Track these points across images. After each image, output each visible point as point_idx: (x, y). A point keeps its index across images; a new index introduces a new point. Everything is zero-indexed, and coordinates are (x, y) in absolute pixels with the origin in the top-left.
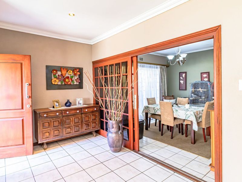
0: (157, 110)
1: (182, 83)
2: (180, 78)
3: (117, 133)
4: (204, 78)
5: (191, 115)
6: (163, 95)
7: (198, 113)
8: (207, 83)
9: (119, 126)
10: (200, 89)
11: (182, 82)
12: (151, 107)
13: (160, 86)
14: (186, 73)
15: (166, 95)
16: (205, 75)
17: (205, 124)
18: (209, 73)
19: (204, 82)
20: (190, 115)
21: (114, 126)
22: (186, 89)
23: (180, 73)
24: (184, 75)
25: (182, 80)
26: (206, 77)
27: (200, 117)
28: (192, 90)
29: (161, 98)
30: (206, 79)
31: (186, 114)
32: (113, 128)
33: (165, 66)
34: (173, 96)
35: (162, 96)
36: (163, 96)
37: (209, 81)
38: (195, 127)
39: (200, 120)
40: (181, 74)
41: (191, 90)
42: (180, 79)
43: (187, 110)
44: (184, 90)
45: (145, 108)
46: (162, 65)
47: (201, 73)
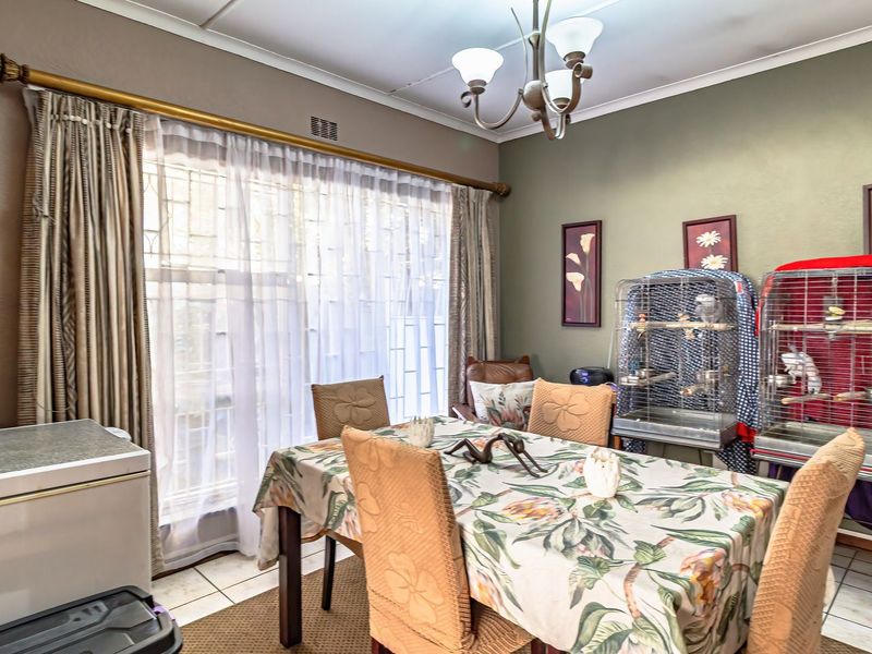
0: (343, 498)
1: (578, 287)
2: (565, 254)
4: (706, 252)
5: (642, 623)
6: (473, 353)
7: (716, 577)
8: (724, 284)
10: (683, 322)
11: (576, 279)
12: (311, 470)
13: (451, 300)
14: (597, 226)
15: (491, 357)
16: (708, 238)
18: (731, 220)
19: (706, 276)
20: (626, 621)
22: (598, 323)
23: (565, 227)
24: (586, 241)
25: (576, 268)
26: (715, 250)
28: (634, 324)
29: (458, 374)
30: (716, 261)
31: (588, 597)
33: (487, 194)
34: (525, 360)
35: (462, 363)
36: (470, 361)
37: (734, 269)
40: (570, 232)
41: (628, 325)
42: (566, 266)
44: (588, 325)
45: (278, 470)
46: (467, 183)
47: (687, 225)
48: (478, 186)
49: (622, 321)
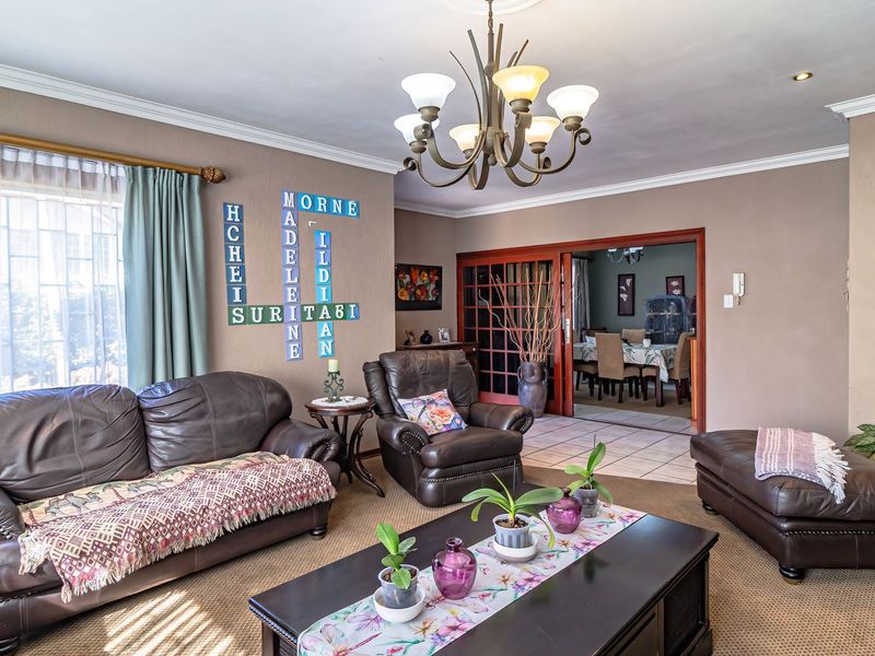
0: (589, 351)
1: (625, 300)
2: (619, 287)
3: (539, 383)
4: (674, 288)
6: (583, 326)
7: (669, 353)
8: (679, 300)
9: (544, 372)
11: (624, 296)
14: (633, 276)
15: (589, 328)
16: (675, 283)
17: (680, 373)
18: (683, 277)
19: (673, 297)
20: (654, 356)
21: (536, 371)
22: (633, 314)
23: (619, 276)
24: (628, 281)
25: (624, 292)
26: (677, 287)
27: (671, 360)
28: (649, 314)
30: (677, 292)
31: (648, 354)
32: (533, 374)
33: (587, 261)
34: (604, 329)
36: (582, 329)
37: (683, 294)
38: (664, 376)
39: (671, 366)
40: (621, 278)
41: (646, 314)
42: (620, 291)
43: (648, 349)
44: (629, 315)
47: (667, 278)
48: (583, 258)
49: (643, 313)
